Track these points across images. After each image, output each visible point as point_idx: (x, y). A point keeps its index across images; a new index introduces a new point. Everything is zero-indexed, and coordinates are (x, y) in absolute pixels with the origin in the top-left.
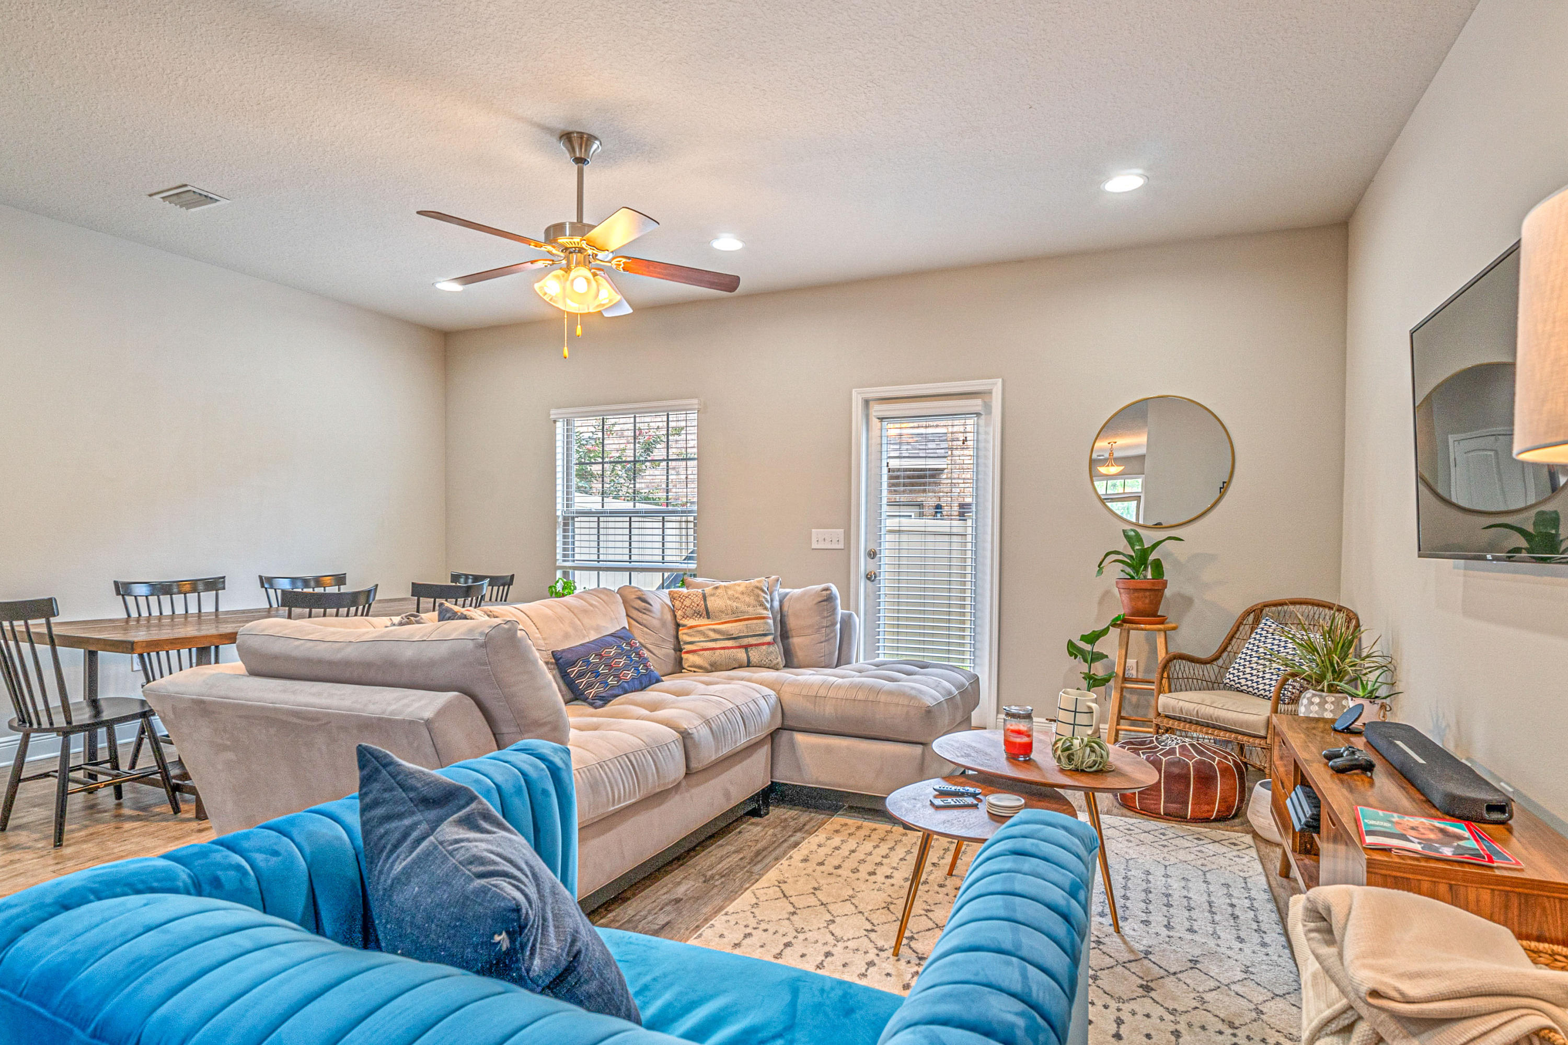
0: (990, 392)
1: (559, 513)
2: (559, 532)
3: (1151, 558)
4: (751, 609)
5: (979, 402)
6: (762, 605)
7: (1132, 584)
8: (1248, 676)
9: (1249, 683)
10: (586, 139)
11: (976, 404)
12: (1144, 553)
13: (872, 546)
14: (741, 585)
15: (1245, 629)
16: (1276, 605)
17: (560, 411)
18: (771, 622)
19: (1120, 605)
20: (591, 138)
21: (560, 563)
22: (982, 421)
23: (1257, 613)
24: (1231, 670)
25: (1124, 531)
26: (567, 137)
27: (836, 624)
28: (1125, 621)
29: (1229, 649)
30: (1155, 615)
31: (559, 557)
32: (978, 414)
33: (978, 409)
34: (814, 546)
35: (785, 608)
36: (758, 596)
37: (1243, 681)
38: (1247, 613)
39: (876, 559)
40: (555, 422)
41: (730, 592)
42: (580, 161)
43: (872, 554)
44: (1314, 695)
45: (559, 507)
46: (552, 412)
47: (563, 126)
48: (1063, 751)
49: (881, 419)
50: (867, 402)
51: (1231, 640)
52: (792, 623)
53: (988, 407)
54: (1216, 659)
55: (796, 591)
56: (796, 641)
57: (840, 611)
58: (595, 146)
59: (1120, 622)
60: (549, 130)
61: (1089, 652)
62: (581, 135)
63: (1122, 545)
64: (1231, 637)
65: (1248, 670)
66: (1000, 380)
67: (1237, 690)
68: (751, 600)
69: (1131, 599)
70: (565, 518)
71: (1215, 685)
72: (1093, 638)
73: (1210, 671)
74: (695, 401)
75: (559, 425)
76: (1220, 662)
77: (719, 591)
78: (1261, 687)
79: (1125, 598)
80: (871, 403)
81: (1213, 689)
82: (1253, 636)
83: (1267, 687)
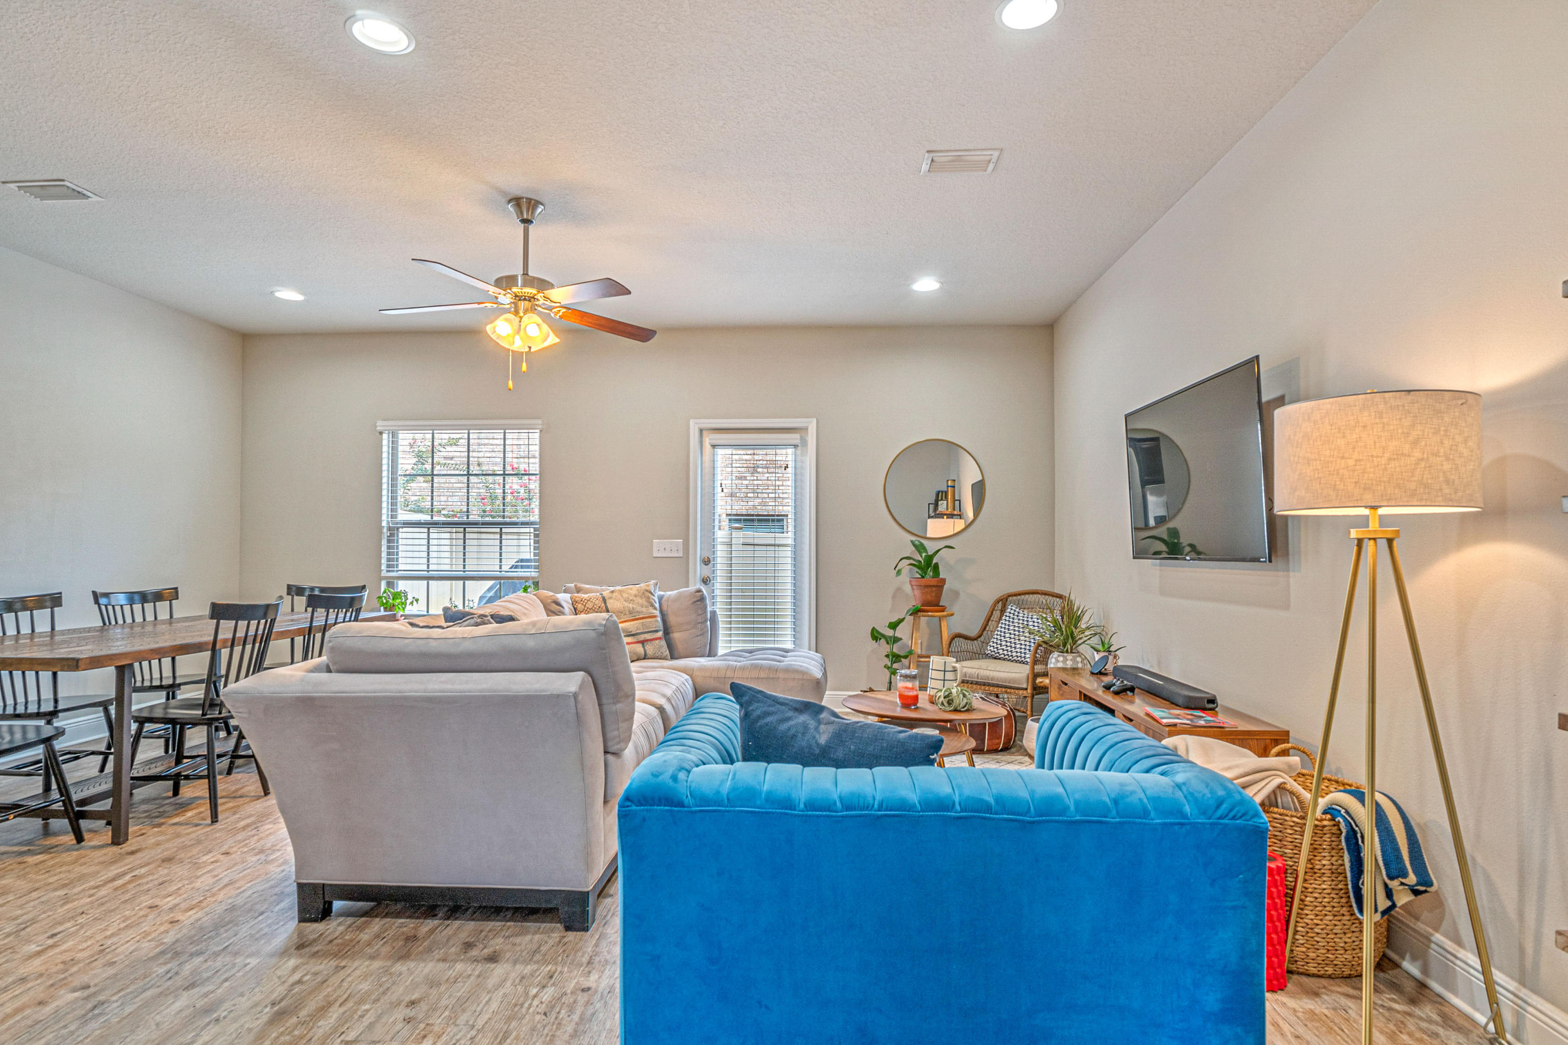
0: (806, 429)
1: (384, 524)
2: (384, 542)
3: (934, 562)
4: (644, 610)
5: (797, 436)
6: (652, 605)
7: (923, 582)
8: (1004, 647)
9: (1005, 652)
10: (533, 204)
11: (795, 438)
12: (930, 558)
13: (706, 554)
14: (634, 589)
15: (997, 614)
16: (1015, 595)
17: (386, 423)
18: (659, 619)
19: (912, 597)
20: (538, 203)
21: (384, 574)
22: (799, 451)
23: (1003, 601)
24: (991, 643)
25: (912, 541)
26: (517, 201)
27: (706, 621)
28: (920, 611)
29: (987, 629)
30: (938, 605)
31: (384, 567)
32: (796, 446)
33: (797, 442)
34: (655, 555)
35: (665, 608)
36: (649, 598)
37: (1001, 651)
38: (997, 601)
39: (710, 565)
40: (381, 433)
41: (625, 595)
42: (526, 221)
43: (706, 562)
44: (1059, 656)
45: (384, 517)
46: (379, 423)
47: (518, 193)
49: (714, 446)
50: (701, 431)
51: (988, 622)
52: (672, 620)
53: (804, 442)
54: (980, 636)
55: (669, 593)
56: (676, 636)
57: (709, 609)
58: (539, 210)
59: (915, 612)
60: (503, 193)
61: (890, 637)
62: (529, 200)
63: (910, 550)
64: (988, 620)
65: (1004, 643)
66: (815, 420)
67: (995, 658)
68: (643, 601)
69: (922, 593)
70: (389, 529)
71: (981, 655)
72: (894, 626)
73: (976, 644)
74: (539, 422)
75: (385, 436)
76: (982, 638)
77: (615, 594)
78: (1014, 654)
79: (917, 592)
80: (704, 432)
81: (979, 659)
82: (1004, 618)
83: (1019, 654)
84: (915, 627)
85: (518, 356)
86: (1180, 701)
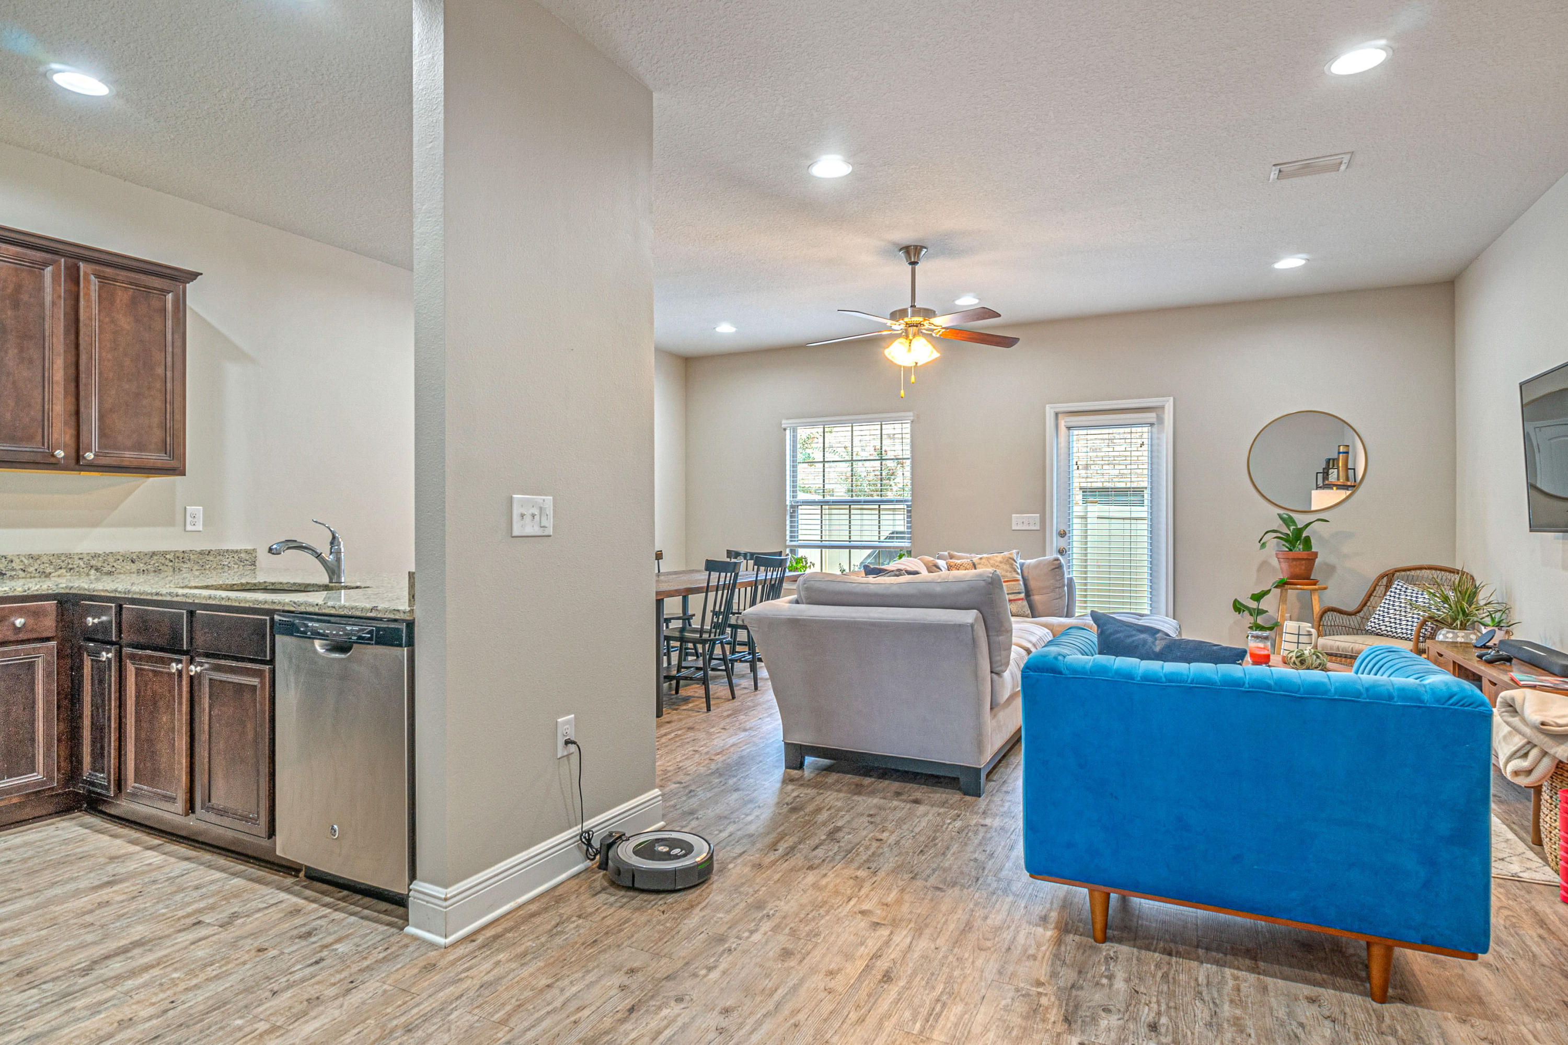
0: (1163, 407)
1: (788, 503)
2: (788, 517)
3: (1304, 535)
4: (1008, 574)
5: (1153, 415)
6: (1015, 571)
7: (1291, 555)
8: (1387, 624)
9: (1389, 629)
10: (918, 249)
11: (1151, 417)
12: (1299, 532)
13: (1063, 527)
14: (999, 557)
15: (1380, 590)
16: (1405, 570)
17: (790, 421)
18: (1021, 583)
19: (1279, 570)
20: (922, 247)
21: (788, 543)
22: (1155, 429)
23: (1389, 578)
24: (1372, 619)
25: (1279, 515)
26: (907, 249)
27: (1064, 586)
28: (1286, 583)
29: (1368, 604)
30: (1308, 578)
31: (788, 538)
32: (1152, 425)
33: (1154, 420)
34: (1014, 527)
35: (1026, 574)
36: (1012, 564)
37: (1383, 628)
38: (1382, 577)
39: (1066, 537)
40: (785, 429)
41: (992, 562)
42: (914, 264)
43: (1062, 534)
44: (1448, 632)
45: (788, 498)
46: (784, 421)
47: (906, 243)
48: (1297, 657)
49: (1069, 428)
50: (1057, 414)
51: (1370, 597)
52: (1032, 584)
53: (1160, 420)
54: (1359, 612)
55: (1029, 561)
56: (1036, 598)
57: (1066, 576)
58: (923, 253)
59: (1282, 585)
60: (895, 244)
61: (1254, 609)
62: (916, 247)
63: (1277, 524)
64: (1370, 595)
65: (1387, 619)
66: (1172, 399)
67: (1377, 634)
68: (1007, 567)
69: (1290, 566)
70: (792, 507)
71: (1360, 630)
72: (1258, 597)
73: (1354, 621)
74: (911, 414)
75: (788, 432)
76: (1361, 614)
77: (983, 561)
78: (1399, 631)
79: (1285, 566)
80: (1060, 416)
81: (1357, 634)
82: (1388, 593)
83: (1404, 631)
84: (1283, 599)
85: (908, 370)
86: (1556, 670)
